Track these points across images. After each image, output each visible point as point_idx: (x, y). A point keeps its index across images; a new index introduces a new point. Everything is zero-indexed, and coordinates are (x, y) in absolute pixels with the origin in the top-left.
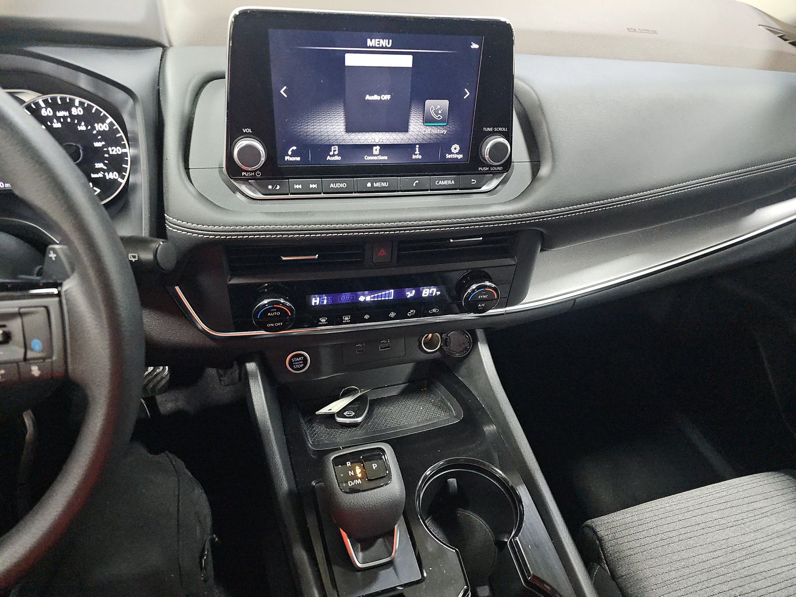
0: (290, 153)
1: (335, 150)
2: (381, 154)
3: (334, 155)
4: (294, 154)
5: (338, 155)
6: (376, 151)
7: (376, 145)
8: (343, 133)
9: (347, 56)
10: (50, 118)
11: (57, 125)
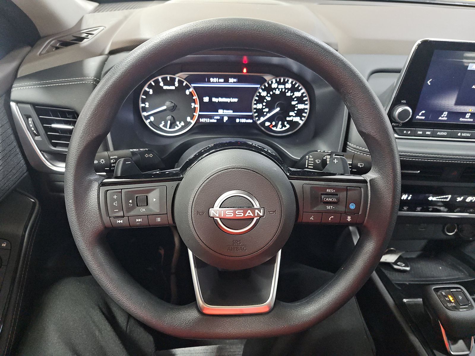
0: (420, 114)
1: (445, 114)
2: (470, 118)
3: (444, 117)
4: (422, 115)
5: (446, 117)
6: (468, 116)
7: (469, 113)
8: (453, 105)
9: (470, 65)
10: (275, 89)
11: (277, 92)
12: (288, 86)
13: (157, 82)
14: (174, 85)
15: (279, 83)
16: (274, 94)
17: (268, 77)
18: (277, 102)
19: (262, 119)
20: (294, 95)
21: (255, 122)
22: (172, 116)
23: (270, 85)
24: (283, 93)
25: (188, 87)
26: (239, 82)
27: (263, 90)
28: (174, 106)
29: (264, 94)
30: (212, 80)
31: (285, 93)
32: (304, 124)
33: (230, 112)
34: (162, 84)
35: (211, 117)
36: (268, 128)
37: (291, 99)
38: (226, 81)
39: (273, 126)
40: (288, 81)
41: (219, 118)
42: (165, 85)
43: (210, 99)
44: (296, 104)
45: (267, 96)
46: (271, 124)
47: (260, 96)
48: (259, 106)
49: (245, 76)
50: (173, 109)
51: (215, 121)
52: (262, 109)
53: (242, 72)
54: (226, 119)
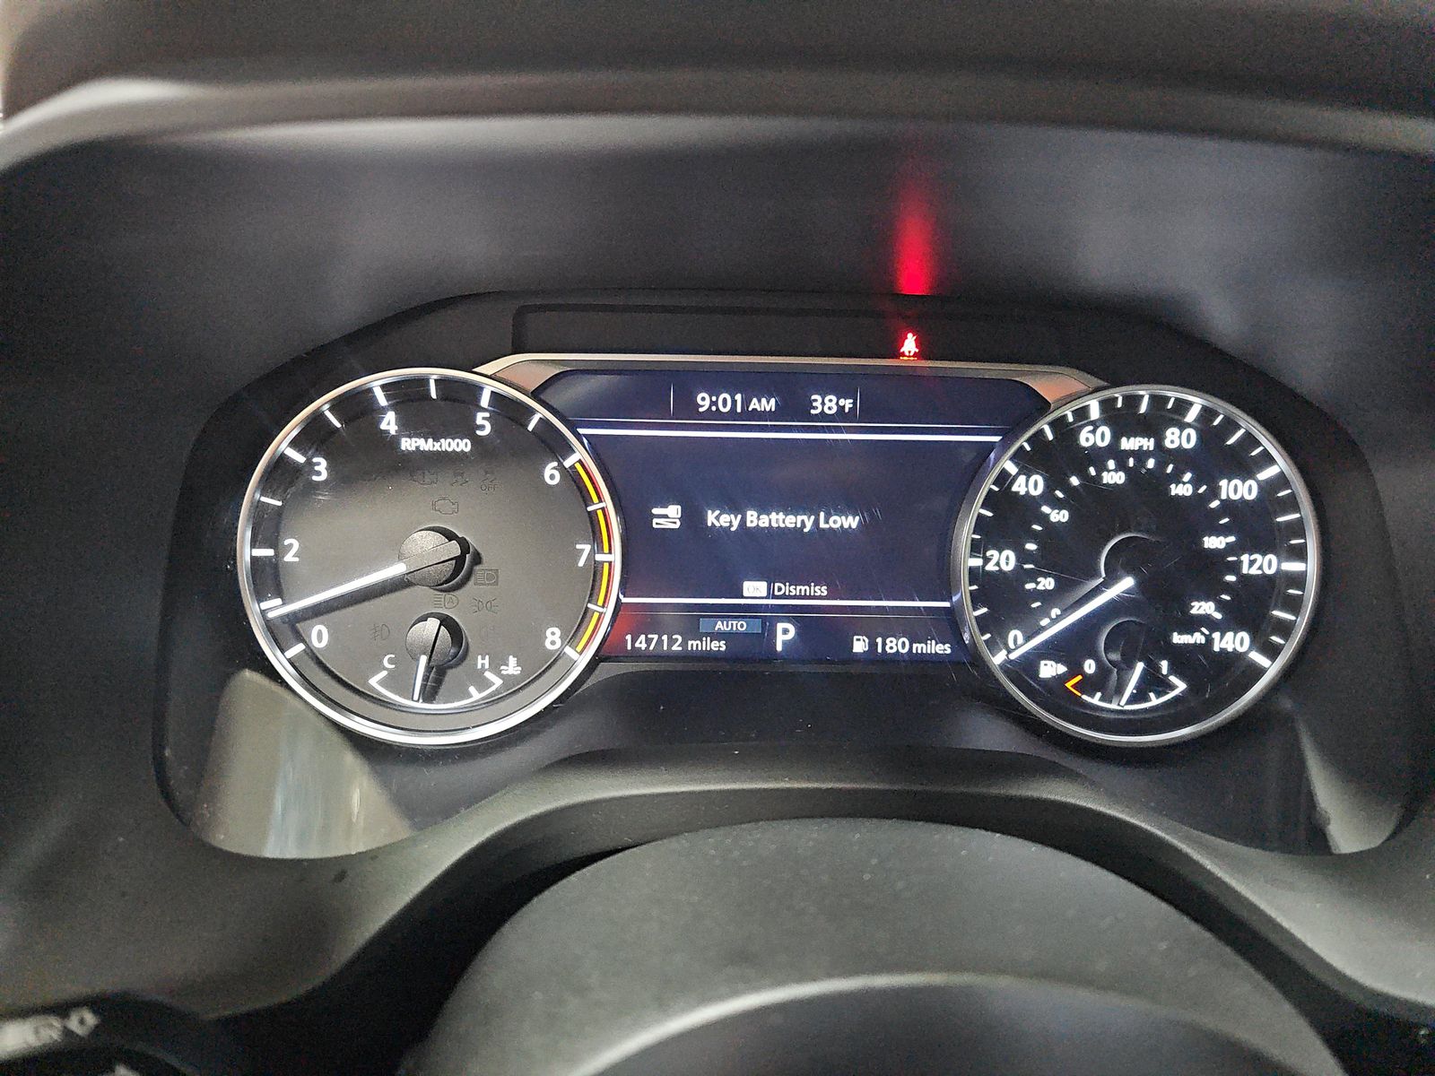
10: (1097, 457)
11: (1113, 477)
12: (1179, 438)
13: (358, 408)
14: (469, 430)
15: (1122, 420)
16: (1093, 484)
17: (1051, 384)
18: (1112, 538)
19: (1018, 644)
20: (1214, 492)
21: (971, 660)
22: (446, 621)
23: (1066, 431)
24: (1146, 485)
25: (554, 446)
26: (870, 412)
27: (1027, 463)
28: (459, 560)
29: (1030, 485)
30: (704, 401)
31: (1159, 482)
32: (1287, 674)
33: (817, 595)
34: (389, 423)
35: (692, 622)
36: (1052, 694)
37: (1196, 517)
38: (792, 407)
39: (1089, 685)
40: (1183, 406)
41: (740, 626)
42: (410, 426)
43: (692, 517)
44: (1230, 549)
45: (1048, 497)
46: (1076, 668)
47: (1003, 499)
48: (1003, 560)
49: (908, 377)
50: (447, 581)
51: (719, 646)
52: (1020, 575)
53: (897, 354)
54: (785, 633)
